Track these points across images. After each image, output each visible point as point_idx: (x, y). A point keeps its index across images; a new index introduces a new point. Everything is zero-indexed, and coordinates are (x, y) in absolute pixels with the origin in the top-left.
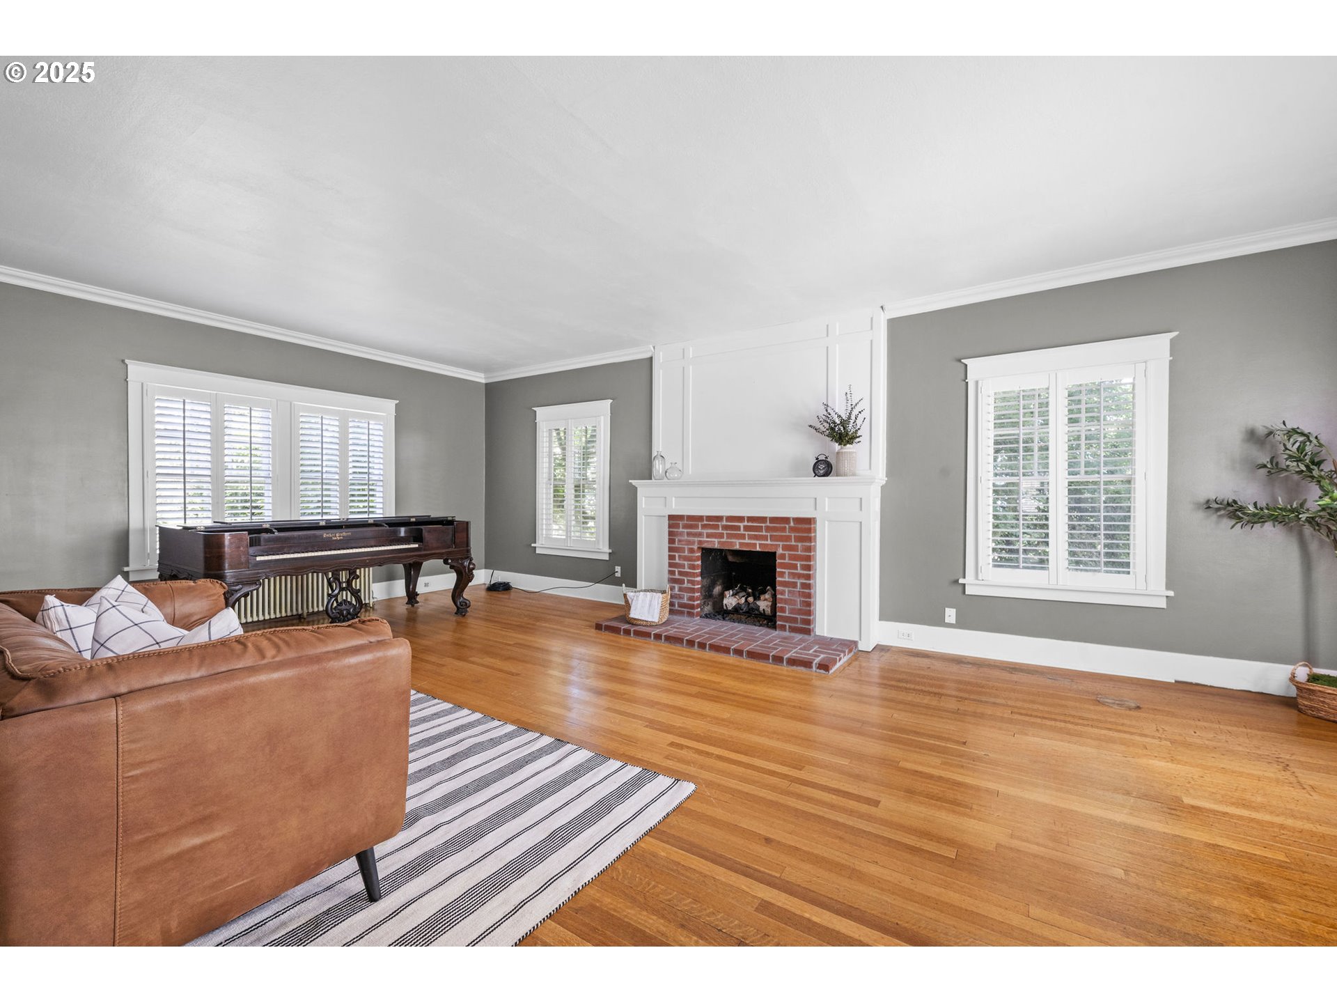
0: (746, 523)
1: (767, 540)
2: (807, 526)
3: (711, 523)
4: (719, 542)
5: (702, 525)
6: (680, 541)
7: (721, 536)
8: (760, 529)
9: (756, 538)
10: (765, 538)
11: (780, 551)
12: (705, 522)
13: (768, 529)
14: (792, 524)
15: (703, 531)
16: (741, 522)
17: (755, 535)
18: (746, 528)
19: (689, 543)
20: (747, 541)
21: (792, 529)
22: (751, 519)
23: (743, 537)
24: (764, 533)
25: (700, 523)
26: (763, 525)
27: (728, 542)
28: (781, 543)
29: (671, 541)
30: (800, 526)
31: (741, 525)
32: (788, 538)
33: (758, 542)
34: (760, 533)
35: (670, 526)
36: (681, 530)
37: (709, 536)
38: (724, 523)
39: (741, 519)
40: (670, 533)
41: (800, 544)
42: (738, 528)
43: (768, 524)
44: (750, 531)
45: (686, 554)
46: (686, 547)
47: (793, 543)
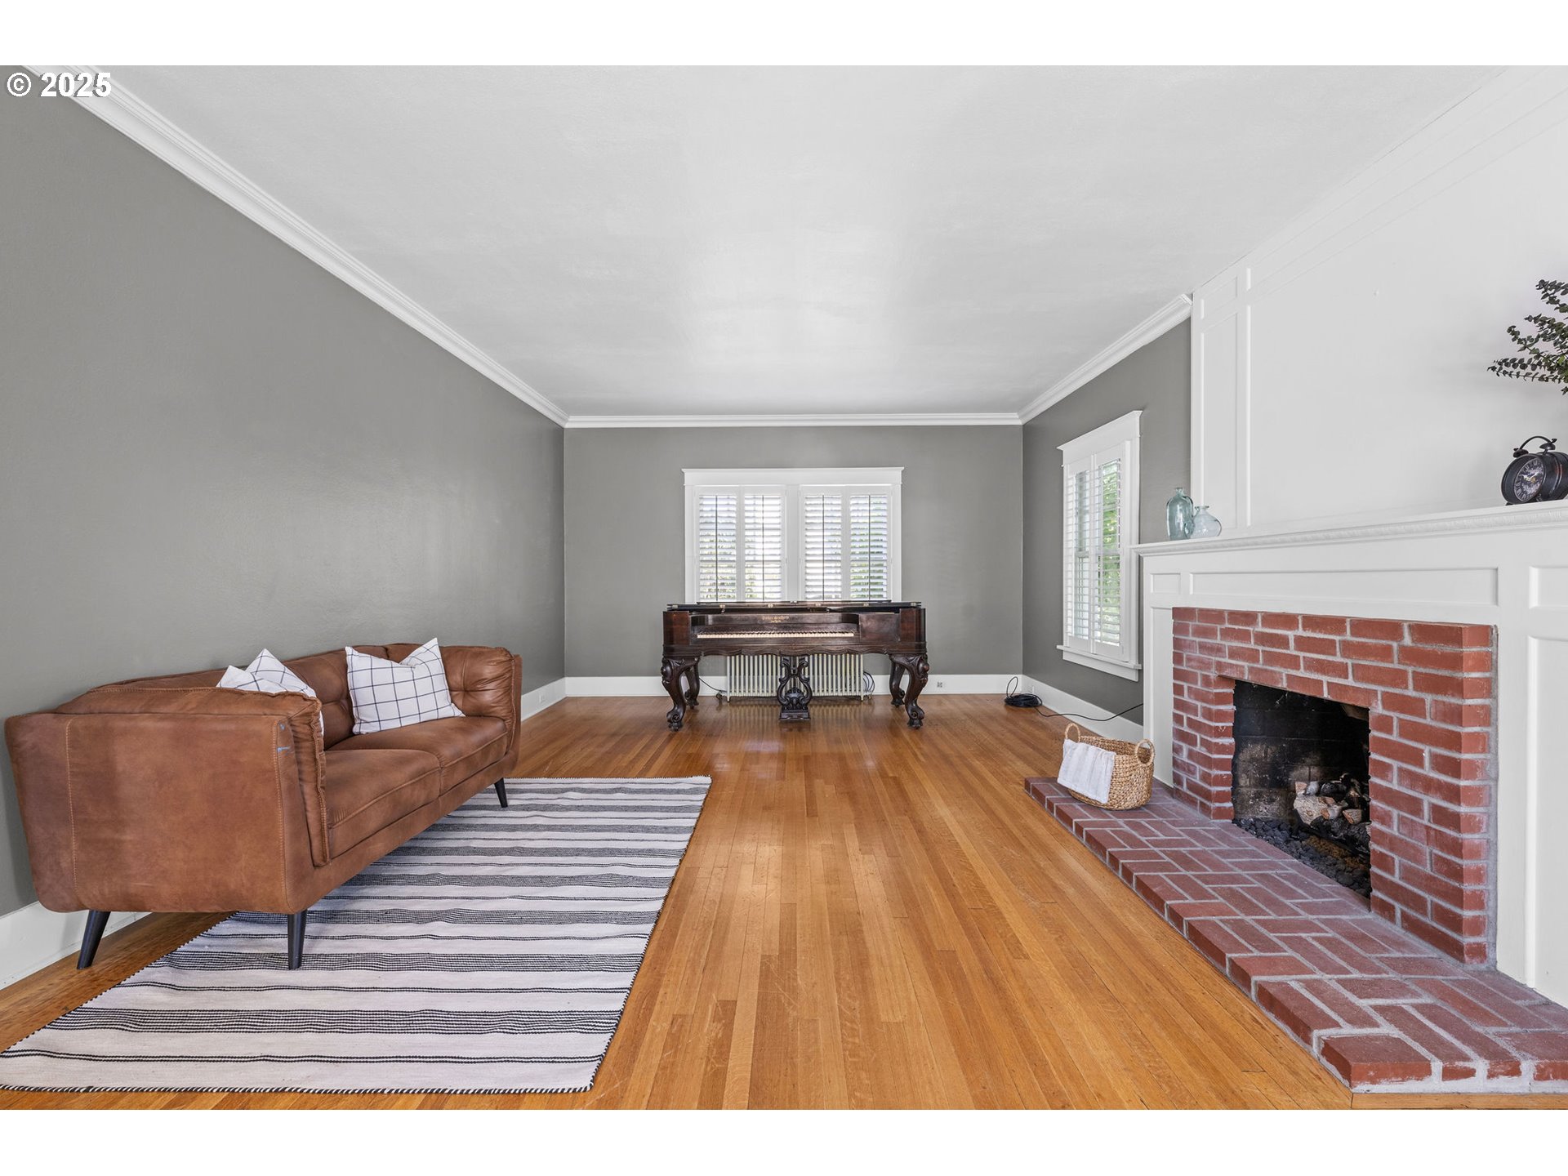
0: (1300, 632)
1: (1346, 677)
2: (1449, 649)
3: (1236, 627)
4: (1251, 670)
5: (1221, 629)
6: (1189, 659)
7: (1252, 656)
8: (1328, 646)
9: (1322, 667)
10: (1341, 671)
11: (1377, 709)
12: (1227, 625)
13: (1348, 648)
14: (1407, 640)
15: (1223, 643)
16: (1290, 628)
17: (1318, 661)
18: (1301, 643)
19: (1205, 665)
20: (1301, 673)
21: (1408, 655)
22: (1311, 622)
23: (1293, 662)
24: (1338, 659)
25: (1219, 627)
26: (1337, 638)
27: (1266, 670)
28: (1380, 689)
29: (1177, 658)
30: (1429, 647)
31: (1290, 634)
32: (1398, 678)
33: (1325, 679)
34: (1330, 658)
35: (1176, 630)
36: (1191, 638)
37: (1234, 654)
38: (1260, 628)
39: (1288, 620)
40: (1177, 643)
41: (1429, 698)
42: (1283, 642)
43: (1348, 637)
44: (1309, 651)
45: (1199, 686)
46: (1199, 672)
47: (1411, 692)
